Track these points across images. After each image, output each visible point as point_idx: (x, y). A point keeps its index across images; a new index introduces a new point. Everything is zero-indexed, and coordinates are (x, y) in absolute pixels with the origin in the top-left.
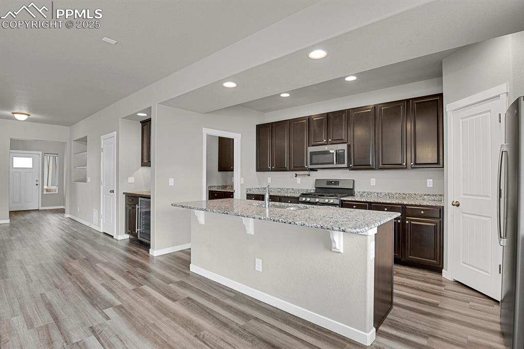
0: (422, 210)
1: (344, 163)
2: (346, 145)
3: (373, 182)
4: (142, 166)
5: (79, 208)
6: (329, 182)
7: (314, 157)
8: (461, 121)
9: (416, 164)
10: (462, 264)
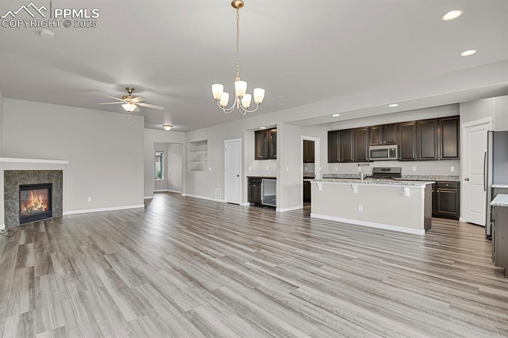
0: (447, 184)
1: (395, 157)
2: (396, 146)
3: (414, 168)
4: (255, 159)
5: (197, 189)
6: (384, 169)
7: (373, 153)
8: (470, 134)
9: (443, 157)
10: (470, 212)
